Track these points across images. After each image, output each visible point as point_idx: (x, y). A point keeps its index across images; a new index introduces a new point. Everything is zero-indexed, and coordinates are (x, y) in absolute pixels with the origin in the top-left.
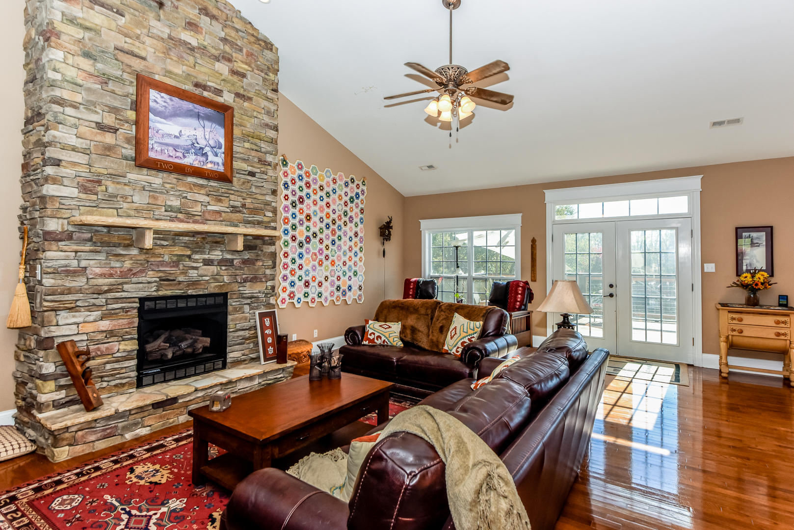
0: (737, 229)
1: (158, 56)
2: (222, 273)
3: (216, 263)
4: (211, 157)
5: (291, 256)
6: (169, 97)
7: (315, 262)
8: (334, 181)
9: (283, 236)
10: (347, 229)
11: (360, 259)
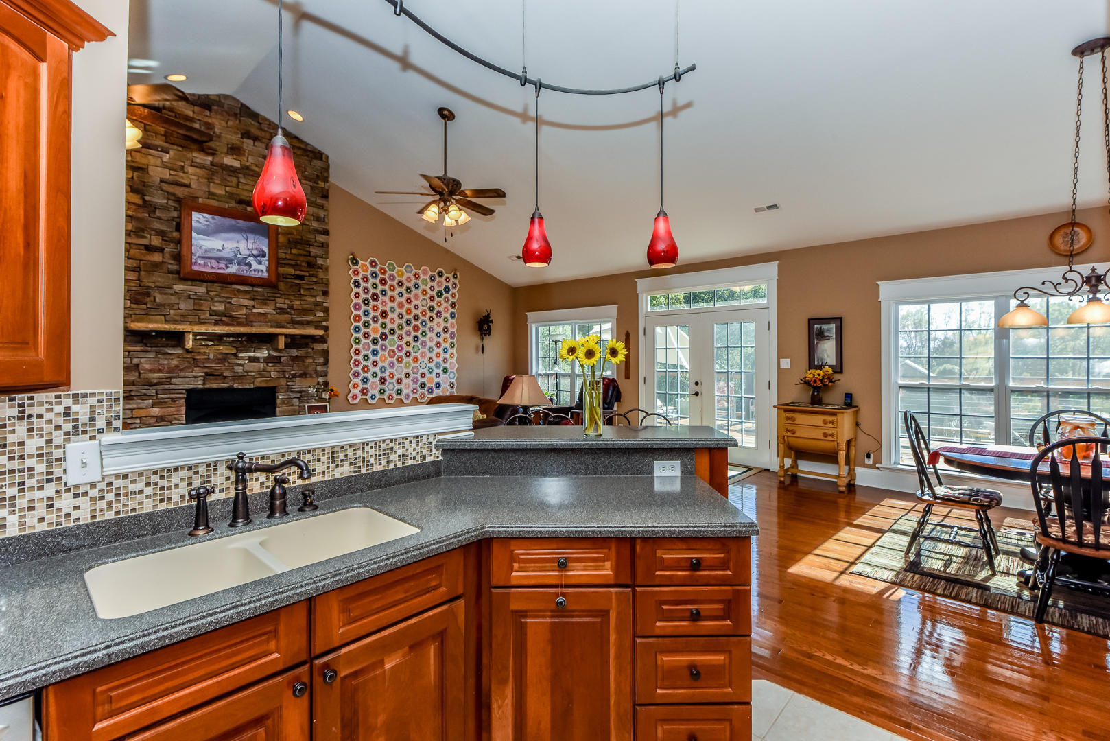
0: (809, 320)
1: (201, 182)
2: (268, 369)
3: (262, 360)
4: (255, 265)
5: (363, 353)
6: (211, 216)
7: (392, 359)
8: (417, 276)
9: (353, 334)
10: (434, 324)
11: (452, 356)
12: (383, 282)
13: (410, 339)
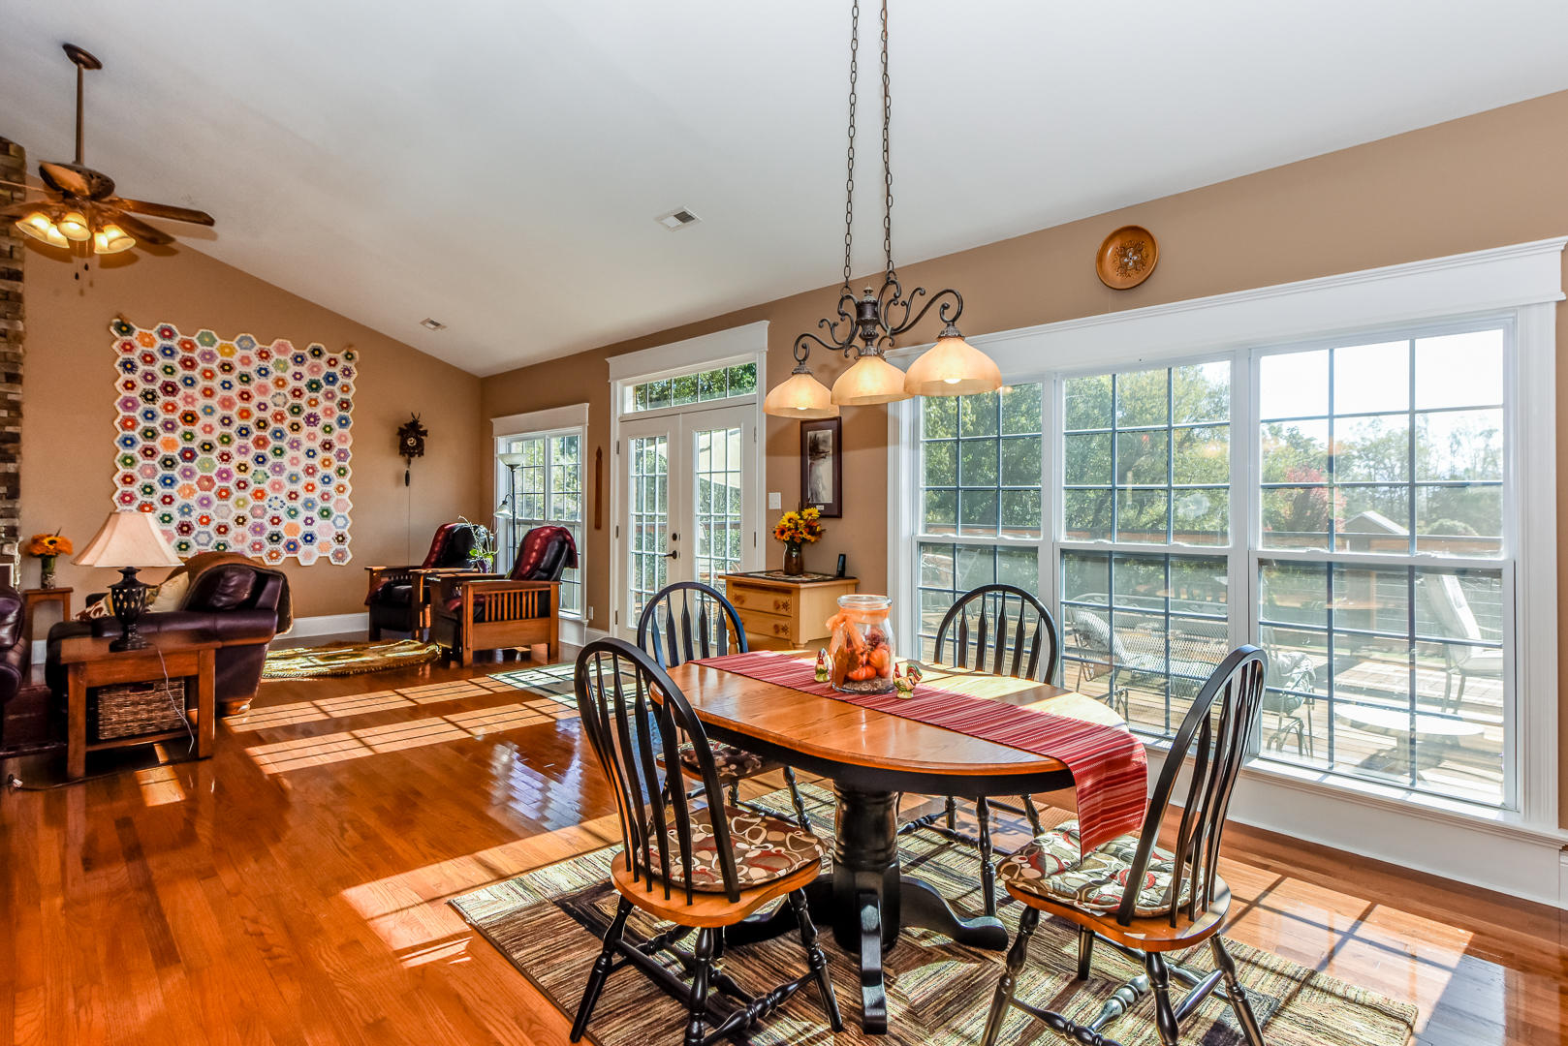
0: (801, 423)
5: (141, 482)
7: (207, 493)
8: (264, 355)
9: (120, 448)
10: (302, 436)
11: (341, 489)
12: (188, 364)
13: (249, 460)
